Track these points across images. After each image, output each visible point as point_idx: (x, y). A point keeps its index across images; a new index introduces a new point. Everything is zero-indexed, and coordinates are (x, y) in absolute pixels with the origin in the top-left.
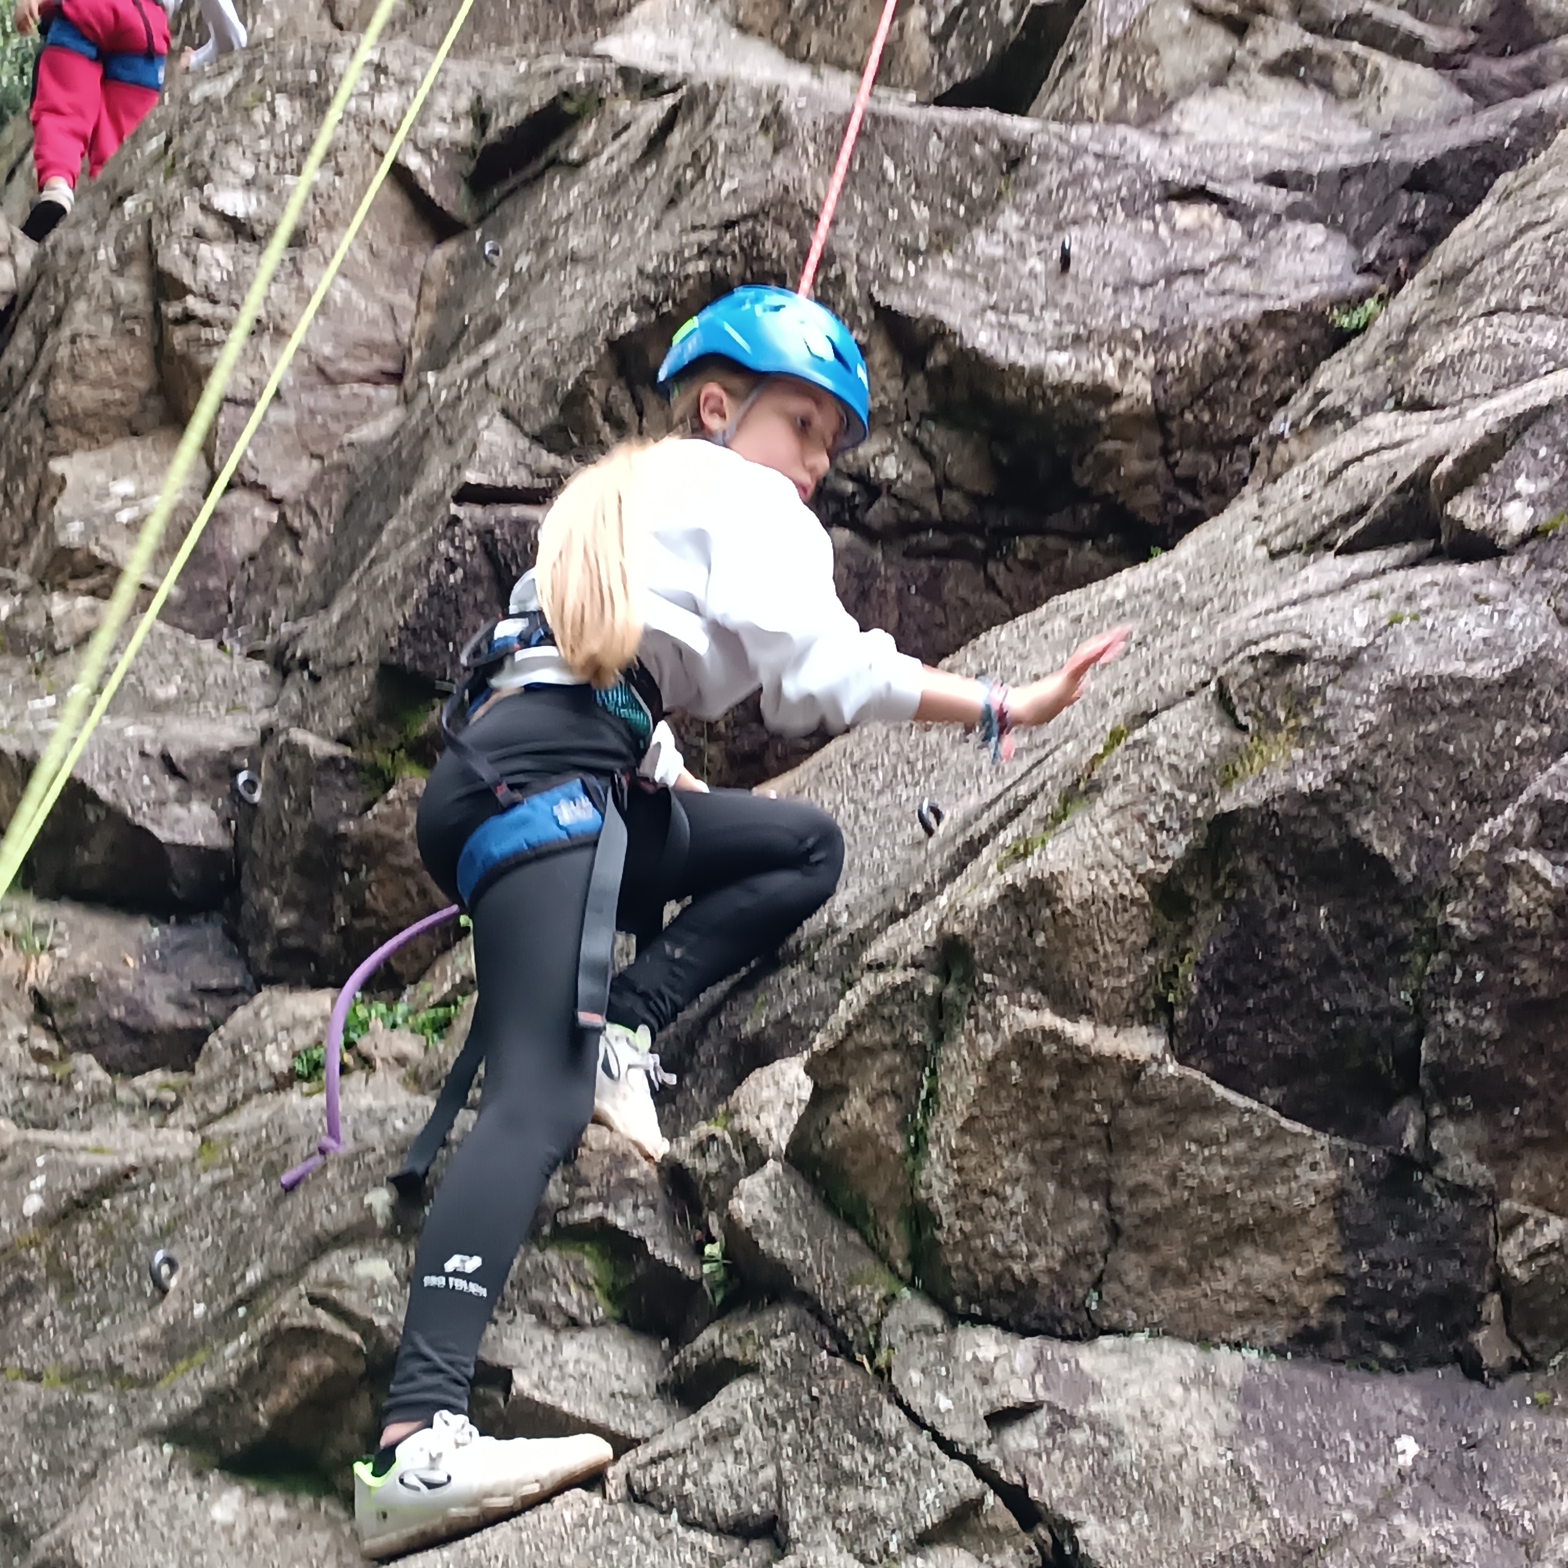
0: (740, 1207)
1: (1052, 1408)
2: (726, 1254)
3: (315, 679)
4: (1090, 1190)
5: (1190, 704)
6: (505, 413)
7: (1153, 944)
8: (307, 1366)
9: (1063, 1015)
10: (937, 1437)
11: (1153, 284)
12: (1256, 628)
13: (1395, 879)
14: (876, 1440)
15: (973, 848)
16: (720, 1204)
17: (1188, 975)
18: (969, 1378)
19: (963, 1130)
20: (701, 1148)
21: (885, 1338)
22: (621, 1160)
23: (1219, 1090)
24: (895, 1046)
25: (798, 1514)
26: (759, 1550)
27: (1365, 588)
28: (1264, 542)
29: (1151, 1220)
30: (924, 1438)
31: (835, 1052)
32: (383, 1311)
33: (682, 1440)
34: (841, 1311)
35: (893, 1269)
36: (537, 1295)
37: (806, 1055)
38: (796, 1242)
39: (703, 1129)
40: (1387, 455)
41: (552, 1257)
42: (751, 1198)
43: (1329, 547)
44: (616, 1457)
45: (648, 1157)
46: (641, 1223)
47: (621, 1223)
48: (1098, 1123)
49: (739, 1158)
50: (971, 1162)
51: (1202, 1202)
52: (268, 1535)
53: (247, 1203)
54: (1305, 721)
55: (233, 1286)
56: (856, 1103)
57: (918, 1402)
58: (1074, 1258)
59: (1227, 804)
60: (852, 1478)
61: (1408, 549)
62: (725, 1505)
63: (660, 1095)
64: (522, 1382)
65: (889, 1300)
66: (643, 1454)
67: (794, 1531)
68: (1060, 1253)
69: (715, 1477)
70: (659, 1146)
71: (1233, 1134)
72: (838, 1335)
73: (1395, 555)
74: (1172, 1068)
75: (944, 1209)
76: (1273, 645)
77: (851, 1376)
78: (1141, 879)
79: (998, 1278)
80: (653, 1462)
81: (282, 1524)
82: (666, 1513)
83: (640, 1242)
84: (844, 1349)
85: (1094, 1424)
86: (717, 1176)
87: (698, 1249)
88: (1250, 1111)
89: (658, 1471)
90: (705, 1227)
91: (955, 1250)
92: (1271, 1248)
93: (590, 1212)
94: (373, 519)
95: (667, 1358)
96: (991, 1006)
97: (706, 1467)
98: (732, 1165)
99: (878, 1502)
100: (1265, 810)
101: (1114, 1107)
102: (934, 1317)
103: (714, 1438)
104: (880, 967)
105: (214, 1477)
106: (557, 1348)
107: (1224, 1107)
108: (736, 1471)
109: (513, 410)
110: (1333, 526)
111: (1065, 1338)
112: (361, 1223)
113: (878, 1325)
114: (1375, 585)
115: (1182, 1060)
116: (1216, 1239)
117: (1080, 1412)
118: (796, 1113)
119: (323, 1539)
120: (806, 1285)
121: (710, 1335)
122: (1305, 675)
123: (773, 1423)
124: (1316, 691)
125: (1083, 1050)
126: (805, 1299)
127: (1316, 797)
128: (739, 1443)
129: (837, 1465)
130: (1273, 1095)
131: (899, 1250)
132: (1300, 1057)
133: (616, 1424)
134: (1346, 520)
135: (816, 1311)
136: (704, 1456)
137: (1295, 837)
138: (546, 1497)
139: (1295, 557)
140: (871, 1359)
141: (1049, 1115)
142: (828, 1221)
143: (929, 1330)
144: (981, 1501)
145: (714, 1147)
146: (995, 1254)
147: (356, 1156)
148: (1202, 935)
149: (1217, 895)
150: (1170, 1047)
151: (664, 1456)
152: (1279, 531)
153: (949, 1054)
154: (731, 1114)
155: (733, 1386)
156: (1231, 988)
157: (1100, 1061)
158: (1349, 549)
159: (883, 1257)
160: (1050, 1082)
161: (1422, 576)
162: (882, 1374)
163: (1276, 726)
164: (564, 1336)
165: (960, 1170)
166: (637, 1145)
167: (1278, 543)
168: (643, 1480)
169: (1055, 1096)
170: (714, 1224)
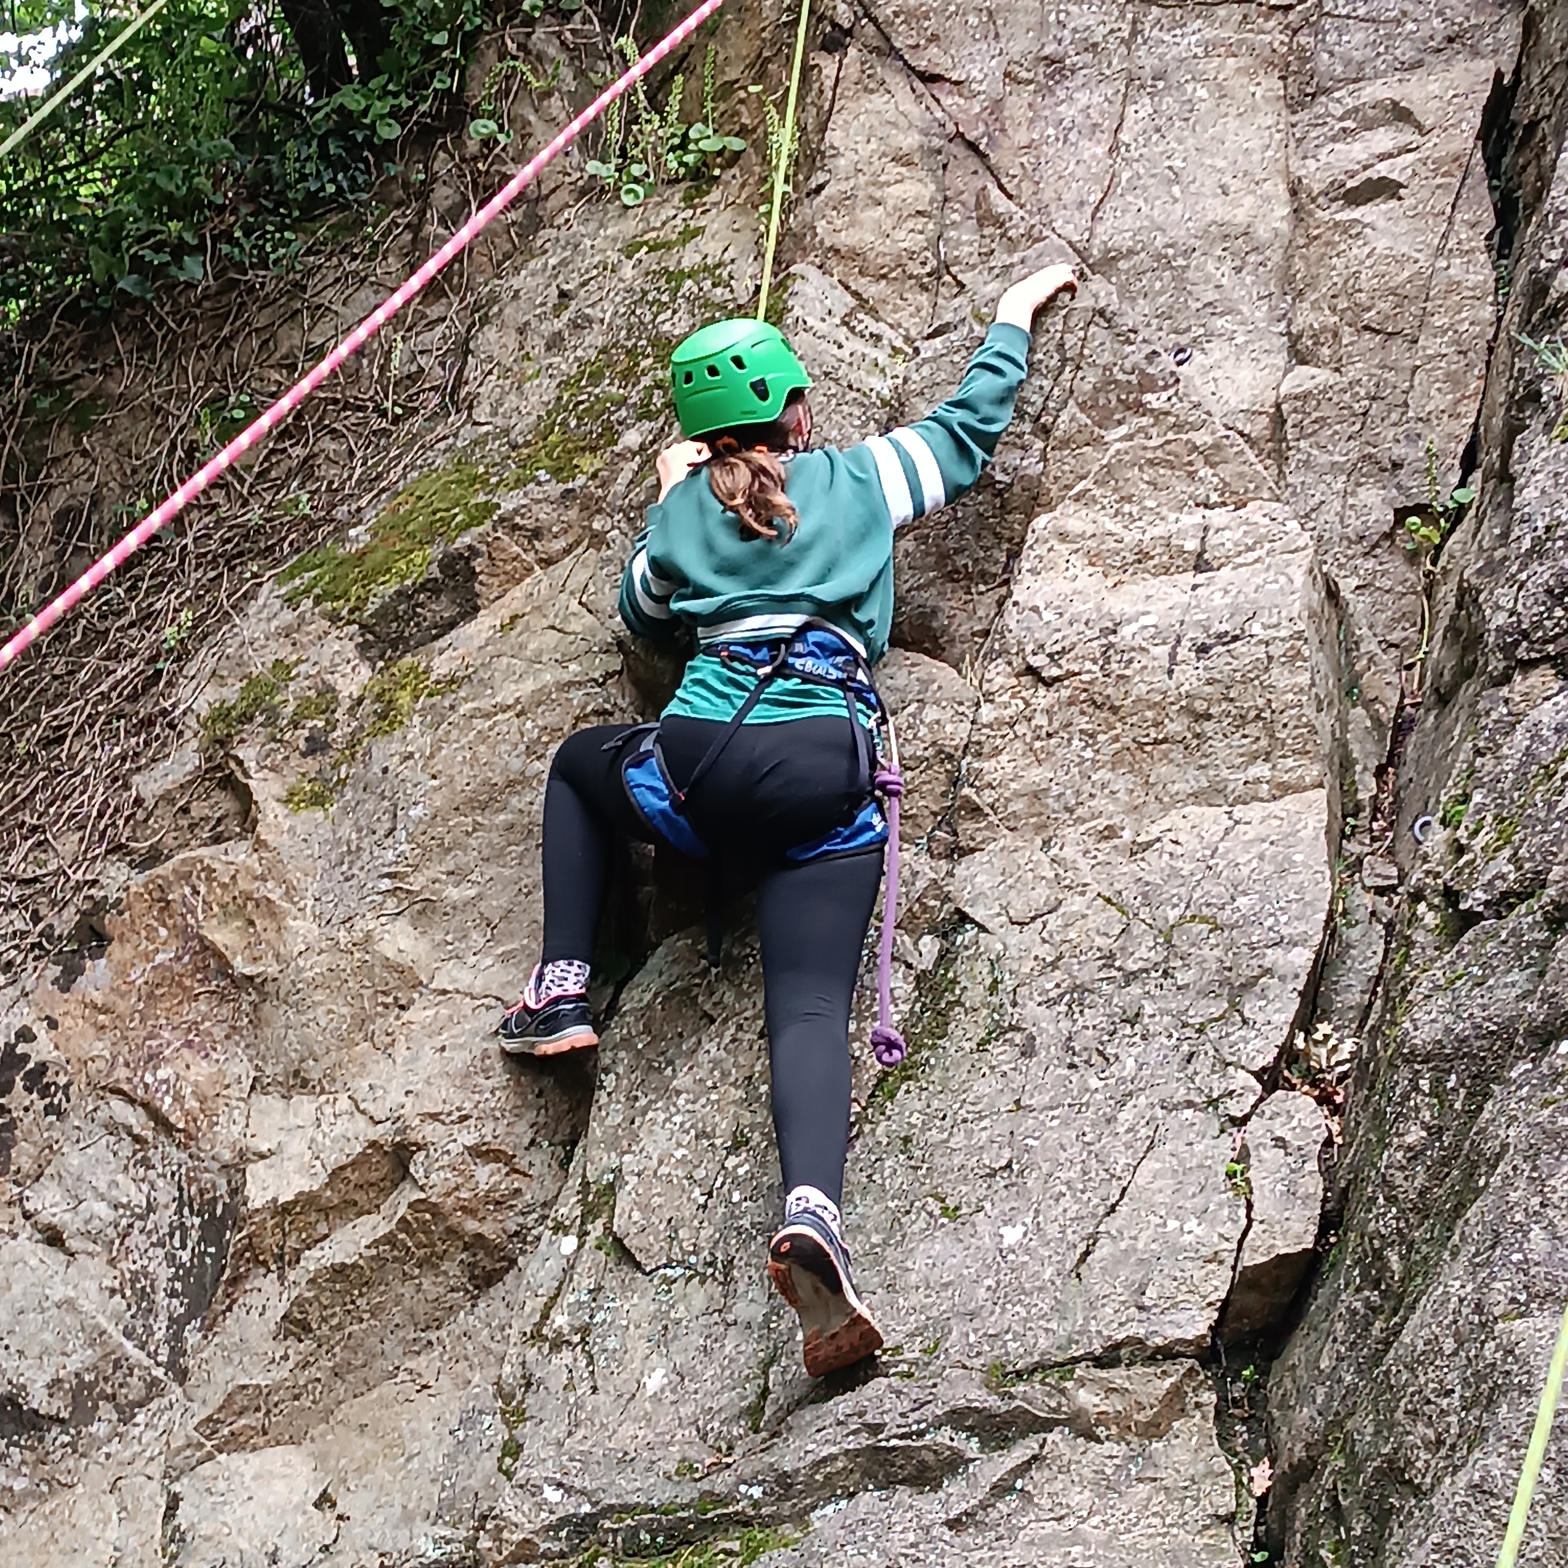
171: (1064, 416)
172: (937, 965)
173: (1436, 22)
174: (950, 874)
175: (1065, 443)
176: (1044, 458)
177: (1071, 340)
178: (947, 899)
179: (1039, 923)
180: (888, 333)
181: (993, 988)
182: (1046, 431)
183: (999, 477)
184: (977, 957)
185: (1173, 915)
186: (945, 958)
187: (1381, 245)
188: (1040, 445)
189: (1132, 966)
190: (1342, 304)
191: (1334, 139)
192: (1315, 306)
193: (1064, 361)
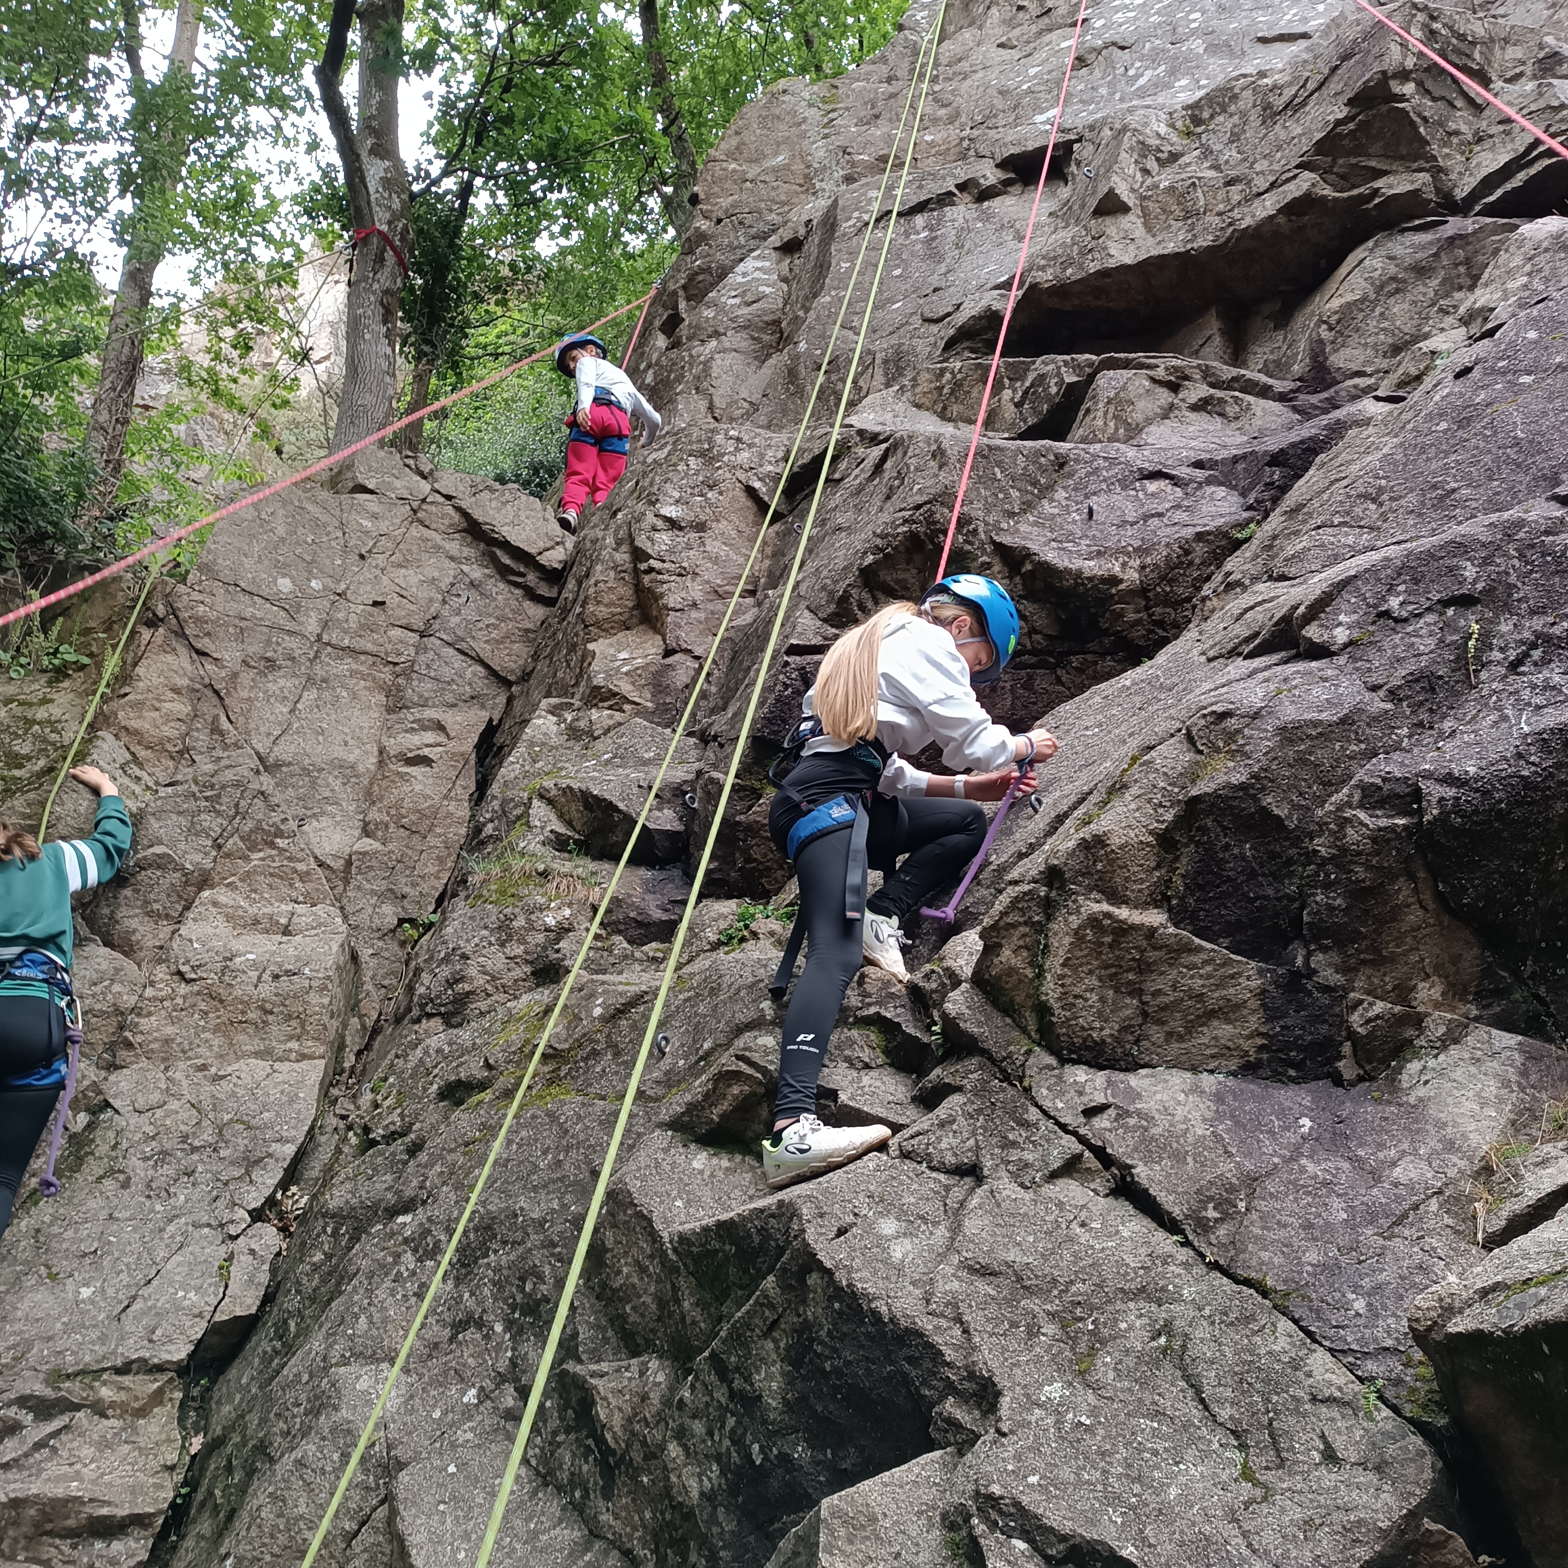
0: (948, 1006)
1: (1118, 1107)
2: (943, 1029)
3: (721, 746)
4: (1130, 994)
5: (1172, 741)
6: (808, 608)
7: (1158, 867)
8: (735, 1090)
9: (1112, 904)
10: (1057, 1123)
11: (1136, 523)
12: (1205, 700)
13: (1286, 827)
14: (1025, 1124)
15: (1060, 819)
16: (939, 1005)
17: (1178, 881)
18: (1073, 1093)
19: (1063, 965)
20: (927, 977)
21: (1028, 1072)
22: (887, 984)
23: (1197, 941)
24: (1025, 923)
25: (988, 1163)
26: (968, 1181)
27: (1261, 676)
28: (1203, 653)
29: (1164, 1008)
30: (1050, 1124)
31: (994, 927)
32: (772, 1062)
33: (926, 1126)
34: (1004, 1059)
35: (1030, 1037)
36: (847, 1052)
37: (979, 928)
38: (979, 1024)
39: (928, 967)
40: (1267, 606)
41: (854, 1033)
42: (955, 1002)
43: (1239, 654)
44: (894, 1134)
45: (900, 982)
46: (898, 1015)
47: (888, 1015)
48: (1133, 959)
49: (947, 982)
50: (1068, 981)
51: (1190, 998)
52: (721, 1175)
53: (702, 1009)
54: (1234, 747)
55: (697, 1050)
56: (1006, 953)
57: (1047, 1104)
58: (1124, 1029)
59: (1194, 792)
60: (1014, 1144)
61: (1283, 654)
62: (950, 1159)
63: (904, 950)
64: (843, 1097)
65: (1029, 1052)
66: (906, 1133)
67: (986, 1172)
68: (1117, 1027)
69: (943, 1145)
70: (906, 976)
71: (1206, 962)
72: (1003, 1071)
73: (1275, 658)
74: (1171, 930)
75: (1055, 1006)
76: (1214, 708)
77: (1011, 1092)
78: (1151, 833)
79: (1085, 1040)
80: (912, 1137)
81: (727, 1169)
82: (919, 1163)
83: (898, 1025)
84: (1006, 1078)
85: (1139, 1113)
86: (936, 991)
87: (928, 1028)
88: (1213, 950)
89: (915, 1142)
90: (931, 1016)
91: (1061, 1027)
92: (1228, 1021)
93: (873, 1010)
94: (746, 664)
95: (916, 1083)
96: (1075, 901)
97: (939, 1139)
98: (943, 985)
99: (1029, 1157)
100: (1215, 795)
101: (1142, 951)
102: (1052, 1061)
103: (942, 1125)
104: (1015, 883)
105: (693, 1146)
106: (860, 1079)
107: (1200, 949)
108: (955, 1142)
109: (813, 607)
110: (1240, 644)
111: (1121, 1070)
112: (759, 1018)
113: (1023, 1065)
114: (1266, 674)
115: (1176, 925)
116: (1198, 1017)
117: (1132, 1108)
118: (975, 958)
119: (748, 1176)
120: (985, 1046)
121: (938, 1071)
122: (1232, 723)
123: (972, 1117)
124: (1238, 731)
125: (1123, 922)
126: (985, 1053)
127: (1242, 787)
128: (955, 1127)
129: (1006, 1138)
130: (1226, 942)
131: (1032, 1027)
132: (1239, 921)
133: (892, 1117)
134: (1247, 640)
135: (991, 1059)
136: (938, 1133)
137: (1230, 806)
138: (859, 1157)
139: (1221, 660)
140: (1021, 1082)
141: (1108, 956)
142: (995, 1014)
143: (1050, 1068)
144: (1081, 1155)
145: (934, 976)
146: (1083, 1028)
147: (754, 984)
148: (1184, 860)
149: (1191, 839)
150: (1170, 919)
151: (918, 1134)
152: (1212, 647)
153: (1054, 926)
154: (941, 959)
155: (950, 1098)
156: (1201, 887)
157: (1134, 928)
158: (1250, 656)
159: (1024, 1031)
160: (1108, 939)
161: (1291, 668)
162: (1027, 1090)
163: (1218, 750)
164: (862, 1073)
165: (1063, 985)
166: (894, 975)
167: (1211, 654)
168: (908, 1146)
169: (1110, 946)
170: (936, 1014)
171: (231, 841)
172: (84, 1129)
173: (467, 688)
174: (106, 1079)
175: (227, 855)
176: (215, 861)
177: (243, 803)
178: (100, 1092)
179: (150, 1114)
180: (145, 777)
181: (114, 1147)
182: (220, 847)
183: (188, 866)
184: (108, 1128)
185: (226, 1117)
186: (90, 1127)
187: (418, 788)
188: (214, 853)
189: (197, 1143)
190: (393, 812)
191: (406, 731)
192: (380, 810)
193: (237, 813)
